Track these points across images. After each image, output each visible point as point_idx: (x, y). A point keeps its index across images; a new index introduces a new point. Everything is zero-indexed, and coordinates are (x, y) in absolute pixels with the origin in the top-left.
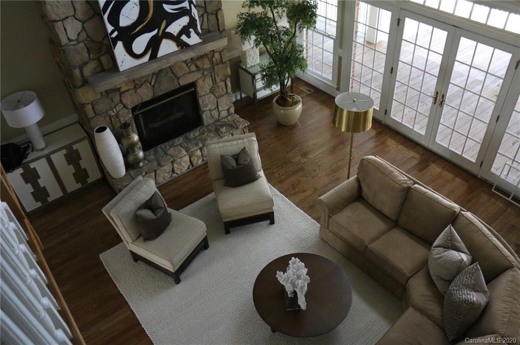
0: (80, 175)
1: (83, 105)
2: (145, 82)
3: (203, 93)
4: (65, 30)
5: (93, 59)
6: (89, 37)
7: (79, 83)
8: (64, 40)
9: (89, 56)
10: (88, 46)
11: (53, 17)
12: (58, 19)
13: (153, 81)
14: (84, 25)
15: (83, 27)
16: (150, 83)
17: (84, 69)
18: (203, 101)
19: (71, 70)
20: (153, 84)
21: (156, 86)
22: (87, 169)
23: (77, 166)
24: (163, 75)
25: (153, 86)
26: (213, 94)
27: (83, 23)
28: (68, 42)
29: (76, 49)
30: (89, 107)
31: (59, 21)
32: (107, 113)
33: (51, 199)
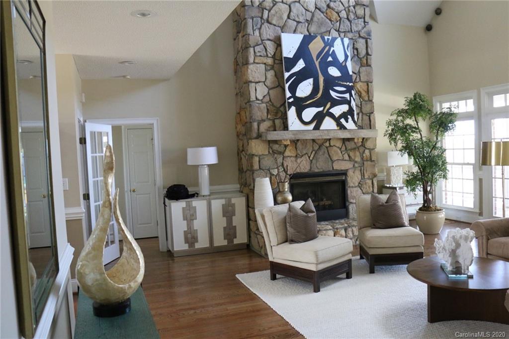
0: (230, 232)
1: (251, 155)
2: (305, 154)
3: (351, 184)
4: (256, 90)
5: (269, 119)
6: (271, 102)
7: (255, 135)
8: (253, 98)
9: (267, 116)
10: (269, 108)
11: (251, 79)
12: (253, 81)
13: (312, 156)
14: (270, 91)
15: (268, 93)
16: (309, 157)
17: (261, 125)
18: (351, 192)
19: (251, 122)
20: (311, 158)
21: (314, 161)
23: (229, 221)
24: (321, 153)
25: (311, 161)
26: (361, 189)
27: (270, 89)
28: (255, 99)
29: (259, 108)
30: (256, 159)
31: (253, 82)
32: (269, 171)
33: (197, 246)
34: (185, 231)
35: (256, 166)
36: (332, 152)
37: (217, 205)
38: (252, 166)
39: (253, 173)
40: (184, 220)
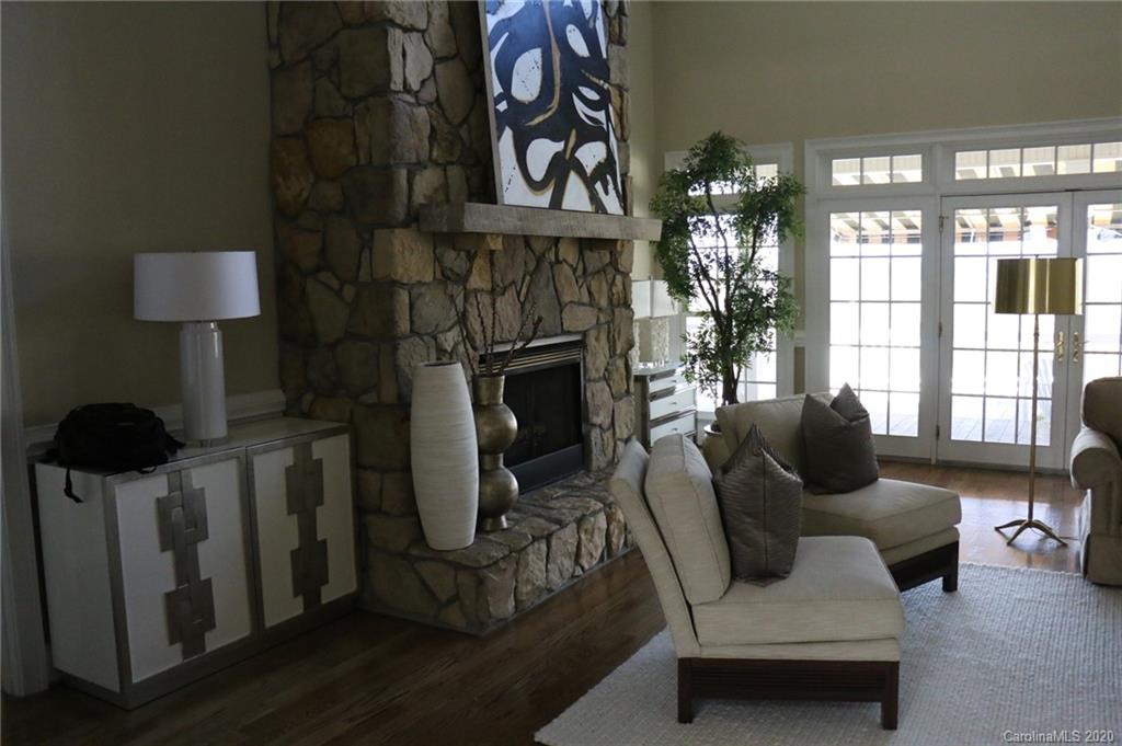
0: (309, 564)
1: (393, 285)
2: (510, 285)
3: (593, 374)
4: (404, 55)
5: (436, 163)
6: (439, 106)
7: (400, 212)
8: (397, 84)
9: (431, 151)
10: (435, 123)
12: (398, 21)
13: (524, 290)
14: (437, 67)
15: (433, 71)
16: (519, 294)
17: (418, 178)
18: (593, 395)
19: (392, 167)
20: (522, 299)
21: (528, 306)
22: (330, 548)
23: (308, 526)
24: (543, 281)
25: (523, 304)
26: (609, 385)
27: (438, 60)
28: (401, 88)
29: (412, 118)
30: (404, 297)
31: (399, 26)
32: (435, 338)
33: (214, 642)
34: (168, 596)
35: (404, 326)
36: (561, 282)
37: (272, 467)
38: (390, 321)
39: (395, 348)
40: (163, 549)
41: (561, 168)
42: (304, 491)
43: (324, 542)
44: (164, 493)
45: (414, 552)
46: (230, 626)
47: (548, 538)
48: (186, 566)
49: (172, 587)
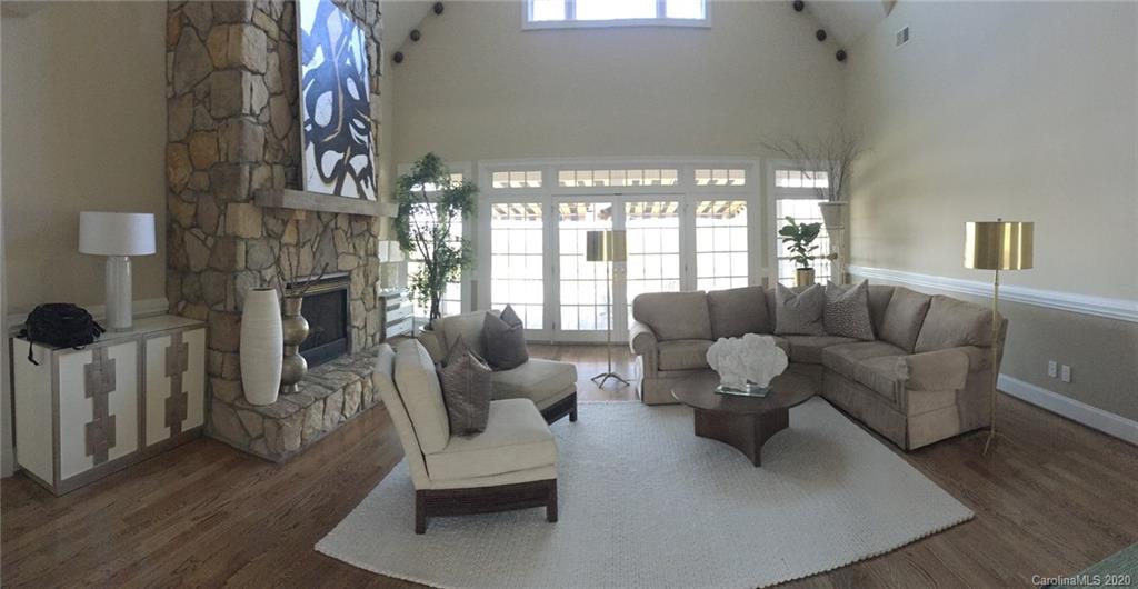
0: (175, 406)
1: (236, 238)
2: (308, 241)
3: (354, 296)
4: (252, 90)
5: (267, 163)
6: (271, 124)
7: (244, 193)
8: (246, 110)
9: (264, 155)
10: (267, 136)
11: (246, 61)
12: (249, 67)
13: (315, 246)
14: (272, 100)
15: (268, 103)
16: (313, 247)
17: (255, 171)
18: (354, 308)
19: (238, 164)
20: (314, 250)
21: (318, 255)
22: (189, 397)
23: (177, 383)
24: (326, 240)
25: (314, 254)
27: (272, 95)
28: (248, 112)
29: (254, 133)
30: (242, 247)
31: (249, 70)
32: (260, 272)
33: (114, 454)
34: (88, 425)
35: (241, 264)
36: (337, 240)
37: (158, 347)
38: (233, 261)
39: (235, 278)
40: (87, 396)
41: (342, 169)
42: (176, 364)
43: (186, 394)
44: (90, 362)
45: (237, 403)
46: (125, 444)
47: (325, 400)
48: (100, 407)
49: (91, 420)
